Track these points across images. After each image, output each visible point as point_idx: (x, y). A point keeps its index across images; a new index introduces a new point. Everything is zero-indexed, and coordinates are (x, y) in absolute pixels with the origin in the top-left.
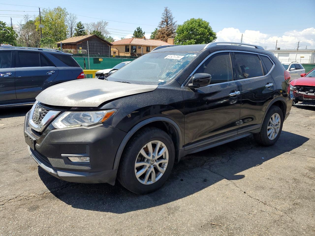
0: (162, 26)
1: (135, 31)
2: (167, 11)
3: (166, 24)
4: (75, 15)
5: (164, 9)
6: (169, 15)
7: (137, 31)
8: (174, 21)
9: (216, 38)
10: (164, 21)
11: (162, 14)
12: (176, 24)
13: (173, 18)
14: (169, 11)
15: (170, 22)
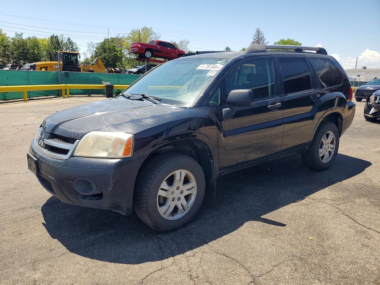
4: (159, 35)
5: (256, 30)
6: (261, 36)
8: (265, 42)
11: (254, 35)
13: (265, 39)
14: (260, 32)
15: (262, 42)
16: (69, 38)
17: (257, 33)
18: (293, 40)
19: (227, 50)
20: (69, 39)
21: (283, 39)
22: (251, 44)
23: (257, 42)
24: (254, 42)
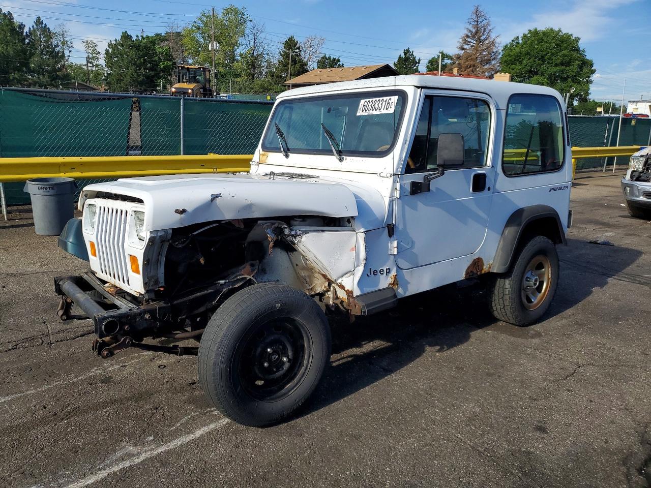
0: (466, 46)
1: (400, 57)
2: (478, 13)
3: (475, 42)
5: (473, 9)
6: (483, 23)
7: (404, 56)
8: (493, 35)
9: (593, 72)
10: (469, 34)
11: (467, 21)
12: (498, 40)
13: (493, 29)
14: (482, 14)
15: (485, 36)
16: (39, 18)
17: (475, 15)
18: (560, 31)
19: (405, 54)
20: (38, 21)
21: (536, 29)
22: (461, 40)
23: (473, 37)
24: (468, 36)
